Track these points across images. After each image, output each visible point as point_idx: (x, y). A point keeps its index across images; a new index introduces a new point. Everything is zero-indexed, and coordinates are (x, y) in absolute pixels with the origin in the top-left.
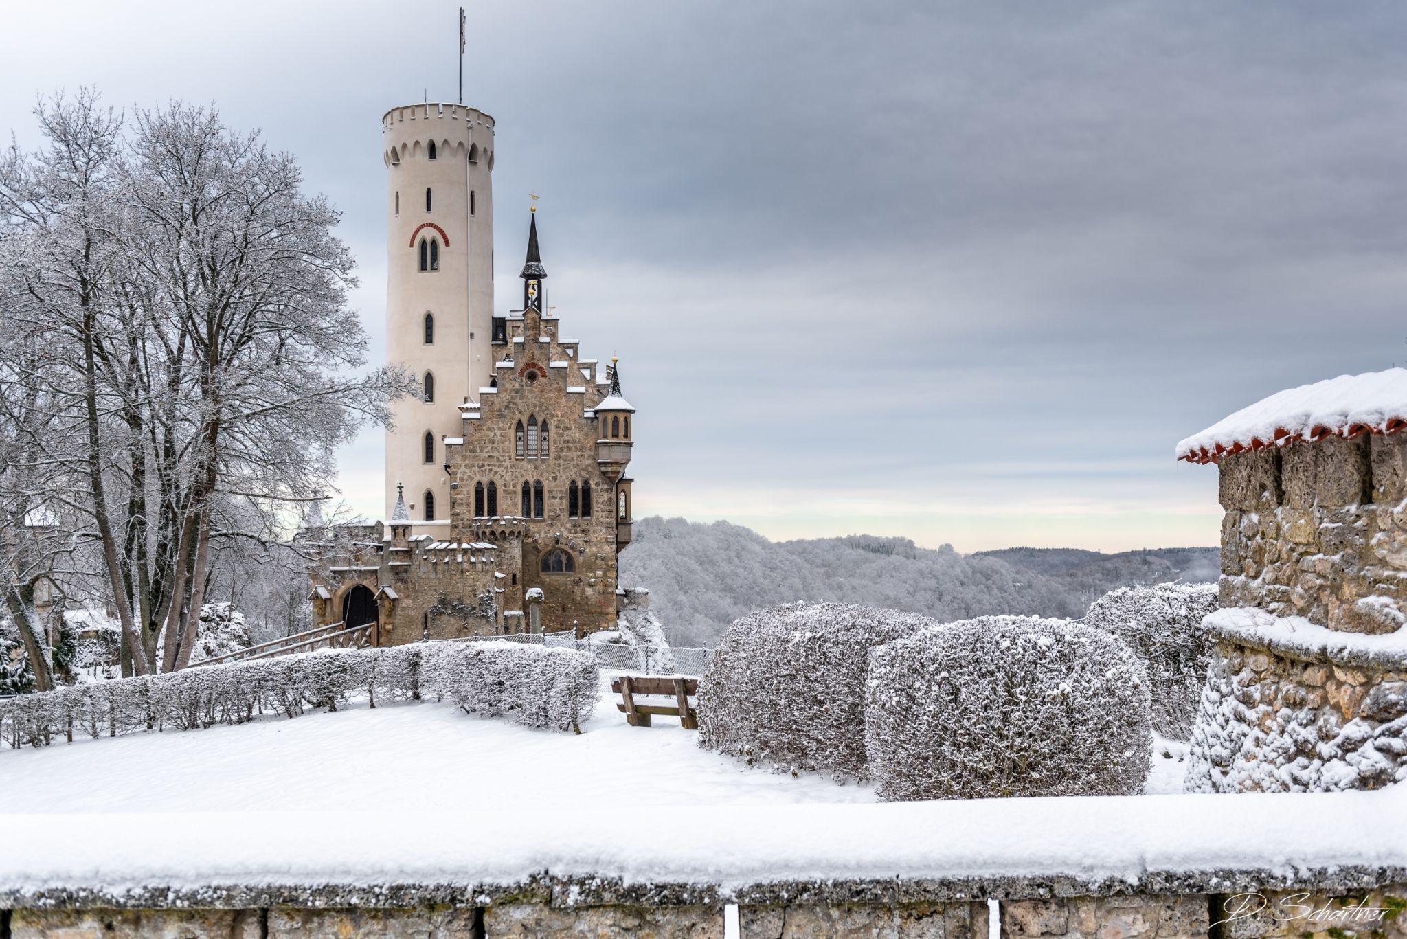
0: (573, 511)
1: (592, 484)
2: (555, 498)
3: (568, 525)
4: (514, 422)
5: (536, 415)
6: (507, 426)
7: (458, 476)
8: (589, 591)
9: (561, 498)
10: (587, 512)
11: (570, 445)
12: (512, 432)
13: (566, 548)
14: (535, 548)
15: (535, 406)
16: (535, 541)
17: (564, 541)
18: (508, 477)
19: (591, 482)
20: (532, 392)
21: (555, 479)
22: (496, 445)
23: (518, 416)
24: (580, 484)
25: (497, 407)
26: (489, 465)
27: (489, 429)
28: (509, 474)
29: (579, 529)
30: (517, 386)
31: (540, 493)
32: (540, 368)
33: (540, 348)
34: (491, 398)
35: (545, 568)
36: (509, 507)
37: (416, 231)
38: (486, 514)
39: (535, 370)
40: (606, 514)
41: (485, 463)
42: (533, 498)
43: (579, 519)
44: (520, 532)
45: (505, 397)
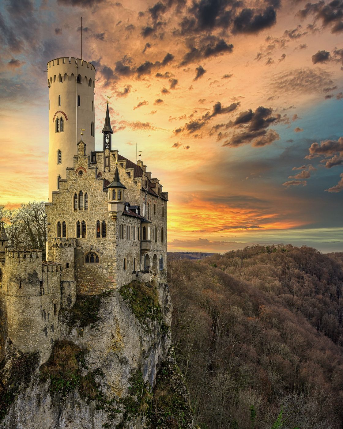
0: (98, 236)
1: (106, 222)
2: (90, 229)
3: (96, 241)
4: (73, 194)
5: (82, 191)
6: (70, 196)
7: (50, 219)
8: (105, 272)
9: (93, 229)
10: (104, 236)
11: (97, 204)
12: (73, 199)
13: (95, 252)
14: (82, 251)
15: (82, 186)
16: (82, 248)
17: (94, 248)
19: (106, 221)
20: (81, 180)
21: (90, 220)
22: (66, 205)
23: (75, 192)
24: (101, 222)
25: (66, 187)
26: (63, 214)
27: (63, 198)
28: (71, 218)
29: (100, 243)
30: (75, 178)
31: (84, 227)
32: (84, 169)
33: (85, 159)
34: (64, 183)
35: (87, 261)
36: (71, 233)
37: (55, 115)
38: (62, 236)
39: (82, 170)
40: (112, 236)
41: (61, 213)
42: (81, 229)
43: (101, 238)
44: (70, 244)
45: (70, 183)
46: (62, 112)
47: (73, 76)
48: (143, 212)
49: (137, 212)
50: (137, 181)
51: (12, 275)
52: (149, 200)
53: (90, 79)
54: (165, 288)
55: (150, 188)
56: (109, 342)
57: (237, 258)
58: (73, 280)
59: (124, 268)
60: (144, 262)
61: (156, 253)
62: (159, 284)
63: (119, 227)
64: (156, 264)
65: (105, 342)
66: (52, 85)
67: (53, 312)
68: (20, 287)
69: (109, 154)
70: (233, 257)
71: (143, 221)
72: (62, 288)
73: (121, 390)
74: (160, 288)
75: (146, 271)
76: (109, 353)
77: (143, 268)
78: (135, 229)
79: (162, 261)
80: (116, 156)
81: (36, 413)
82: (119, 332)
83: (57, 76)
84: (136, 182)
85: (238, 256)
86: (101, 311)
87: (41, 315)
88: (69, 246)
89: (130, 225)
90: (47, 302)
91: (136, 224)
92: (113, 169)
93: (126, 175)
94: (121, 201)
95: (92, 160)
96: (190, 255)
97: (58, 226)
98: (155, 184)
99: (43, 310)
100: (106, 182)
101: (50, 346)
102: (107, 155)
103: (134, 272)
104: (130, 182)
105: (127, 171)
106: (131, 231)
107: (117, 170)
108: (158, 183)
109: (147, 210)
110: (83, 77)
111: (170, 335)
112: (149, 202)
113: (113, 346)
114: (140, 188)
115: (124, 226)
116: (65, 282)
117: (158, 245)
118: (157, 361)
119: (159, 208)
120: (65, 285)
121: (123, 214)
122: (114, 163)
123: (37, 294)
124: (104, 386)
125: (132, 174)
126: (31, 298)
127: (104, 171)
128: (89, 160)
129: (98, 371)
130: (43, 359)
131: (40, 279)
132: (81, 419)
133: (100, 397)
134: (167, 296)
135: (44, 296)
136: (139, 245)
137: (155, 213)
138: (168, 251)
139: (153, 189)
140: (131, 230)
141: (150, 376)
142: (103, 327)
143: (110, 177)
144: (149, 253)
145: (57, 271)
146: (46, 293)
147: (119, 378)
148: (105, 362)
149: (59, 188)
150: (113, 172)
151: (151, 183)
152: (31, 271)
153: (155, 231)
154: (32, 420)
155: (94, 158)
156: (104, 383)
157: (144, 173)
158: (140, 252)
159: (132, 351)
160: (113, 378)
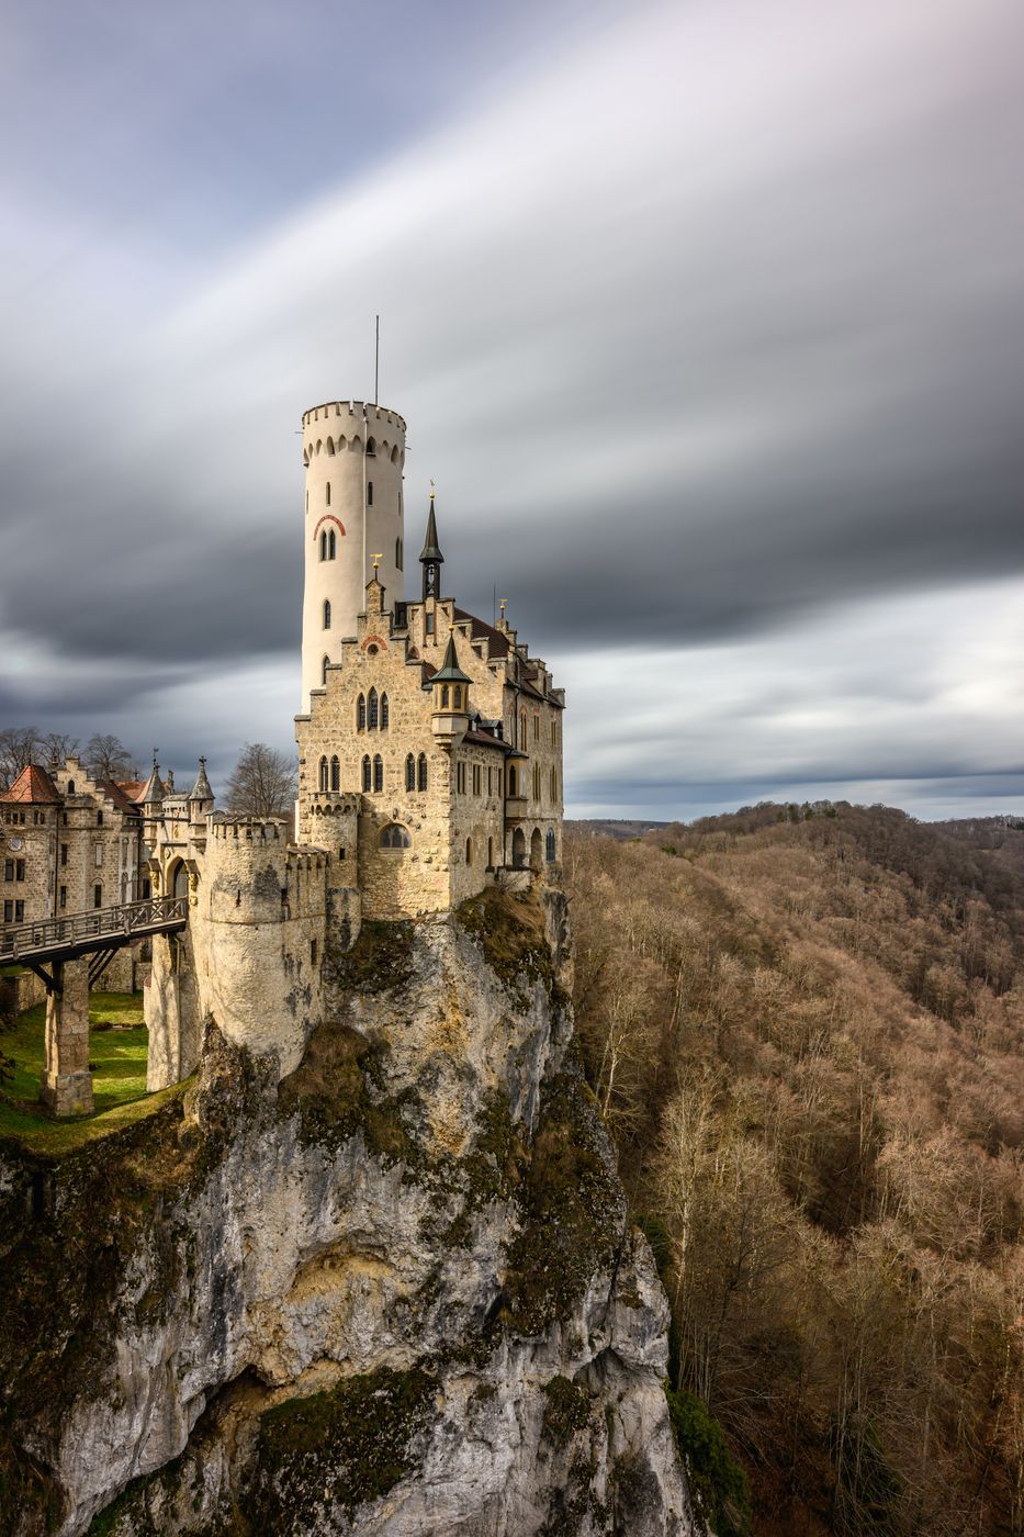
0: (409, 789)
1: (428, 757)
2: (393, 772)
3: (406, 800)
4: (357, 697)
5: (376, 688)
6: (350, 701)
7: (305, 751)
8: (424, 867)
10: (422, 787)
11: (408, 717)
12: (355, 707)
13: (402, 823)
14: (374, 822)
15: (375, 679)
16: (374, 815)
17: (400, 816)
18: (350, 752)
19: (427, 755)
20: (373, 665)
21: (394, 754)
22: (339, 720)
23: (360, 690)
24: (416, 757)
25: (341, 681)
26: (333, 740)
27: (334, 704)
28: (351, 748)
29: (414, 804)
30: (360, 660)
31: (379, 769)
32: (381, 641)
33: (382, 620)
34: (336, 673)
35: (385, 843)
36: (351, 782)
37: (319, 525)
38: (330, 789)
39: (376, 643)
40: (441, 788)
41: (330, 738)
42: (373, 773)
43: (415, 794)
44: (348, 807)
45: (348, 671)
46: (333, 518)
47: (357, 441)
48: (509, 735)
49: (496, 735)
50: (497, 664)
51: (221, 876)
52: (523, 707)
53: (395, 447)
54: (559, 904)
55: (526, 680)
56: (433, 1027)
57: (722, 834)
58: (355, 885)
59: (468, 860)
60: (511, 845)
61: (538, 824)
62: (546, 895)
63: (456, 768)
64: (539, 849)
65: (423, 1028)
66: (313, 460)
67: (309, 959)
68: (238, 902)
69: (435, 606)
70: (712, 830)
71: (508, 753)
72: (330, 905)
73: (458, 1138)
74: (547, 905)
75: (517, 866)
76: (434, 1053)
77: (509, 861)
78: (493, 772)
79: (551, 840)
80: (450, 611)
81: (270, 1191)
82: (456, 1006)
83: (324, 441)
84: (493, 669)
85: (725, 829)
86: (416, 956)
87: (282, 966)
88: (345, 811)
89: (481, 763)
90: (297, 936)
91: (495, 761)
92: (443, 640)
93: (472, 652)
94: (461, 711)
95: (398, 622)
96: (613, 826)
97: (322, 767)
98: (536, 672)
99: (288, 955)
100: (428, 669)
101: (300, 1036)
102: (430, 610)
103: (490, 869)
104: (481, 668)
105: (473, 644)
106: (482, 776)
107: (452, 642)
108: (544, 670)
109: (519, 728)
110: (379, 442)
111: (571, 1013)
112: (523, 712)
113: (442, 1036)
114: (504, 682)
115: (467, 767)
116: (336, 891)
117: (542, 808)
118: (539, 1073)
119: (545, 724)
120: (338, 898)
121: (466, 740)
122: (444, 626)
123: (274, 918)
124: (421, 1128)
125: (485, 650)
126: (261, 927)
127: (425, 646)
128: (391, 621)
129: (408, 1095)
130: (289, 1064)
131: (282, 884)
132: (370, 1204)
133: (414, 1153)
134: (565, 922)
135: (290, 924)
136: (500, 807)
137: (537, 735)
138: (565, 818)
139: (532, 683)
140: (484, 776)
141: (526, 1108)
142: (420, 994)
143: (436, 657)
144: (522, 825)
145: (319, 866)
146: (293, 916)
147: (456, 1111)
148: (423, 1073)
149: (325, 682)
150: (444, 648)
151: (526, 668)
152: (262, 868)
153: (536, 775)
154: (260, 1205)
155: (402, 614)
156: (422, 1122)
157: (512, 648)
158: (502, 823)
159: (484, 1050)
160: (442, 1112)
